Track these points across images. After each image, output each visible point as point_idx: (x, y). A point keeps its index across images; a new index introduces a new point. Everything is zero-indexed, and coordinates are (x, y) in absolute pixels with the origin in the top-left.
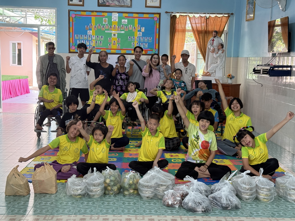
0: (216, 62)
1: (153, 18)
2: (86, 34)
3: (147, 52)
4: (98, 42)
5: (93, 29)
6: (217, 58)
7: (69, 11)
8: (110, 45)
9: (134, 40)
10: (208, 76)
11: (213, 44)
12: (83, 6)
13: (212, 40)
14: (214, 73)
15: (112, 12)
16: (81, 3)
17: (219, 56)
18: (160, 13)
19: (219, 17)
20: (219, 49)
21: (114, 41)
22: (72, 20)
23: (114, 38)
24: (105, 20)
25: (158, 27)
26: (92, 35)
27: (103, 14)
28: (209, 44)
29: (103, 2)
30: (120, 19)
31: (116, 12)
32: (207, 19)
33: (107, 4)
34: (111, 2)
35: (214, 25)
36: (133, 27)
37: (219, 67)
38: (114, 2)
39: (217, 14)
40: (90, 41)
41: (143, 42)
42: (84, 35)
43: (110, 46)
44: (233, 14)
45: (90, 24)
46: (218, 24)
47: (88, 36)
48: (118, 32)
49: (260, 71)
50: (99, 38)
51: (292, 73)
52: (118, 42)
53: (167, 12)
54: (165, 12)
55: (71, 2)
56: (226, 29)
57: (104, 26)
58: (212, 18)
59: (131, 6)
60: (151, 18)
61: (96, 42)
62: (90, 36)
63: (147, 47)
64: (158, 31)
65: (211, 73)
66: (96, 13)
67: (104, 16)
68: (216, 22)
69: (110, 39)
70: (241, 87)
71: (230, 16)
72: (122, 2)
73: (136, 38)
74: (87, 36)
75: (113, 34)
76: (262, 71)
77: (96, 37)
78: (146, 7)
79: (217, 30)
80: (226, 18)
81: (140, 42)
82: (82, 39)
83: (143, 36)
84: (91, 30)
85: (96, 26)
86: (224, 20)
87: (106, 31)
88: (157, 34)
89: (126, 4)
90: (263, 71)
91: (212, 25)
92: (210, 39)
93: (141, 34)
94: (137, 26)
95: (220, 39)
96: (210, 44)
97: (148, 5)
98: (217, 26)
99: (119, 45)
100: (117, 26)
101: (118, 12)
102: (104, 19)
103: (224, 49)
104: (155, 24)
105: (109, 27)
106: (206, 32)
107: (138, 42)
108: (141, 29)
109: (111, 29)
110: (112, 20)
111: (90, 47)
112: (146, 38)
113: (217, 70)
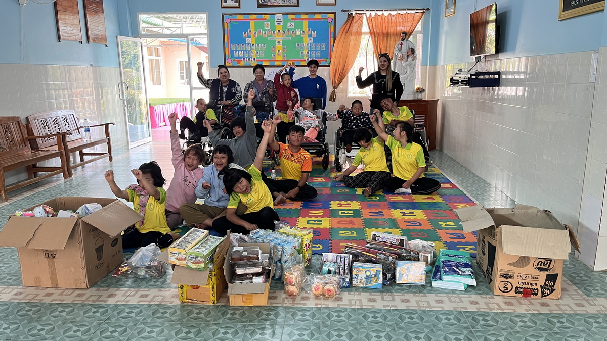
0: (406, 72)
1: (327, 19)
2: (244, 42)
4: (260, 52)
5: (252, 36)
6: (405, 68)
7: (223, 15)
8: (274, 55)
9: (303, 48)
11: (401, 50)
12: (240, 7)
13: (400, 44)
15: (275, 14)
16: (237, 4)
17: (410, 65)
18: (335, 12)
19: (410, 14)
20: (408, 56)
21: (279, 51)
22: (227, 26)
23: (279, 47)
24: (267, 24)
25: (332, 30)
26: (251, 44)
27: (264, 16)
28: (396, 49)
29: (264, 1)
30: (285, 22)
31: (280, 13)
33: (269, 4)
34: (273, 1)
36: (302, 32)
38: (277, 1)
39: (408, 10)
40: (249, 51)
41: (314, 50)
42: (242, 44)
43: (274, 57)
44: (429, 9)
45: (249, 30)
46: (409, 22)
47: (247, 45)
48: (283, 39)
49: (459, 81)
50: (260, 48)
51: (500, 82)
52: (284, 51)
53: (343, 11)
57: (266, 32)
58: (401, 16)
59: (298, 5)
60: (324, 19)
61: (257, 52)
62: (249, 45)
64: (333, 35)
66: (256, 16)
67: (265, 19)
69: (273, 47)
70: (439, 103)
71: (425, 12)
73: (305, 45)
74: (245, 46)
75: (276, 42)
77: (257, 46)
78: (317, 5)
80: (419, 15)
81: (310, 50)
82: (240, 49)
83: (314, 42)
84: (249, 37)
85: (256, 32)
86: (417, 17)
87: (268, 39)
88: (331, 39)
89: (292, 2)
90: (462, 81)
93: (312, 40)
94: (307, 30)
95: (410, 43)
98: (407, 26)
100: (282, 32)
101: (282, 14)
102: (265, 23)
103: (415, 55)
104: (330, 26)
105: (272, 32)
107: (308, 50)
108: (311, 33)
109: (275, 35)
110: (276, 24)
111: (249, 59)
112: (318, 44)
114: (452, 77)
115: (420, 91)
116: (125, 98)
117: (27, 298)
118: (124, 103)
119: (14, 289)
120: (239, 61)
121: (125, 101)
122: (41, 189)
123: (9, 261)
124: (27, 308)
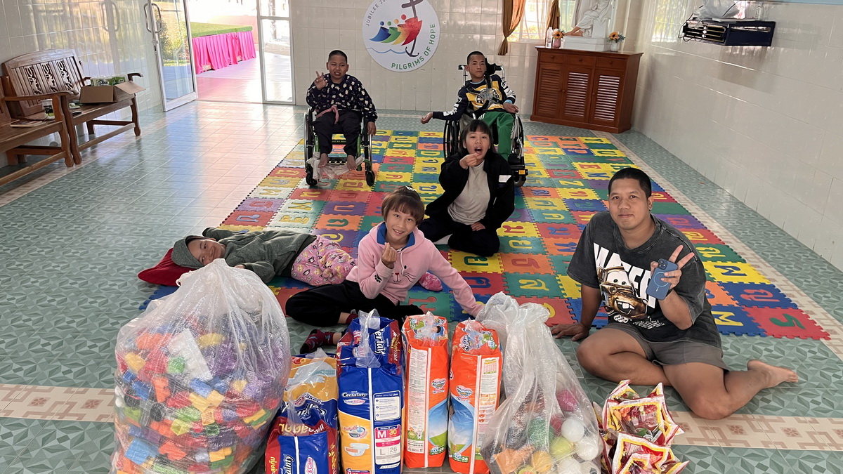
0: (596, 7)
10: (577, 35)
14: (590, 31)
49: (701, 32)
51: (773, 39)
65: (583, 31)
70: (644, 60)
76: (705, 32)
90: (708, 32)
113: (596, 24)
114: (687, 24)
115: (616, 38)
116: (156, 30)
117: (55, 410)
118: (154, 37)
119: (29, 392)
121: (156, 35)
122: (37, 185)
123: (11, 330)
124: (60, 434)
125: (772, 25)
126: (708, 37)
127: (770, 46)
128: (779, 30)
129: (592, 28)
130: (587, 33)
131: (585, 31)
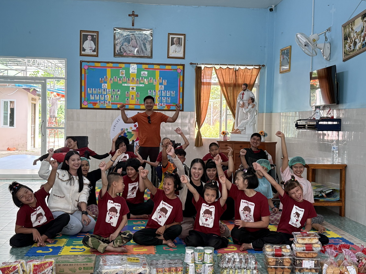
0: (247, 118)
1: (176, 70)
2: (100, 87)
3: (170, 107)
4: (114, 96)
5: (108, 82)
6: (247, 114)
7: (81, 62)
8: (127, 99)
9: (155, 94)
10: (237, 133)
11: (243, 99)
12: (97, 56)
13: (242, 94)
15: (130, 63)
16: (95, 53)
18: (184, 64)
19: (249, 69)
20: (249, 104)
21: (133, 96)
22: (85, 72)
23: (133, 93)
24: (122, 71)
25: (181, 79)
26: (107, 89)
27: (119, 65)
28: (238, 98)
29: (120, 52)
30: (139, 70)
31: (135, 63)
32: (237, 72)
33: (124, 55)
34: (129, 52)
35: (244, 77)
36: (154, 80)
37: (249, 123)
38: (132, 52)
39: (247, 65)
40: (105, 95)
41: (165, 97)
42: (98, 89)
43: (128, 101)
44: (265, 66)
45: (105, 76)
46: (248, 76)
47: (103, 89)
48: (136, 85)
49: (305, 126)
50: (115, 92)
51: (341, 127)
52: (137, 96)
53: (191, 64)
54: (190, 64)
55: (83, 53)
56: (256, 82)
57: (121, 79)
58: (242, 71)
59: (151, 57)
60: (174, 70)
61: (112, 96)
62: (105, 90)
63: (170, 102)
64: (181, 84)
66: (112, 64)
67: (121, 67)
68: (246, 74)
69: (128, 93)
70: (277, 146)
71: (261, 68)
72: (142, 52)
73: (157, 91)
74: (101, 90)
75: (131, 88)
77: (112, 91)
78: (168, 57)
79: (247, 83)
80: (257, 70)
81: (161, 96)
82: (96, 93)
83: (165, 89)
84: (106, 83)
85: (112, 79)
86: (255, 72)
87: (123, 85)
88: (181, 87)
89: (145, 54)
91: (242, 78)
92: (240, 93)
93: (163, 87)
94: (159, 79)
95: (250, 93)
96: (240, 98)
97: (170, 55)
98: (247, 79)
99: (138, 100)
100: (136, 79)
101: (137, 64)
103: (254, 103)
104: (179, 76)
105: (126, 79)
106: (235, 85)
107: (160, 96)
108: (162, 82)
109: (129, 82)
110: (130, 72)
111: (104, 102)
112: (169, 92)
113: (247, 127)
114: (297, 123)
120: (95, 104)
125: (339, 120)
126: (308, 128)
127: (340, 131)
128: (344, 123)
129: (245, 129)
130: (243, 132)
131: (242, 131)
